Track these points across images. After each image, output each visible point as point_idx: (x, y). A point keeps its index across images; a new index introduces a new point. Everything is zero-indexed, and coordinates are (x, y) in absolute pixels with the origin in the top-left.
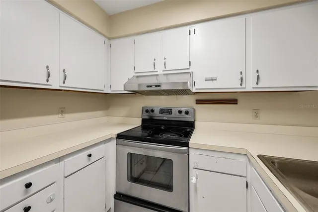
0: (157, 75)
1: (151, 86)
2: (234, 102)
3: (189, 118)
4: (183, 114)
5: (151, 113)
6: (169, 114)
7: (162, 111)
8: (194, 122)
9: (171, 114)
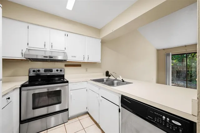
0: (45, 51)
1: (47, 57)
2: (80, 65)
3: (62, 73)
4: (59, 71)
5: (37, 72)
6: (51, 72)
7: (46, 71)
8: (64, 75)
9: (52, 72)
